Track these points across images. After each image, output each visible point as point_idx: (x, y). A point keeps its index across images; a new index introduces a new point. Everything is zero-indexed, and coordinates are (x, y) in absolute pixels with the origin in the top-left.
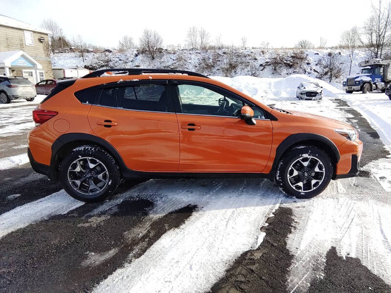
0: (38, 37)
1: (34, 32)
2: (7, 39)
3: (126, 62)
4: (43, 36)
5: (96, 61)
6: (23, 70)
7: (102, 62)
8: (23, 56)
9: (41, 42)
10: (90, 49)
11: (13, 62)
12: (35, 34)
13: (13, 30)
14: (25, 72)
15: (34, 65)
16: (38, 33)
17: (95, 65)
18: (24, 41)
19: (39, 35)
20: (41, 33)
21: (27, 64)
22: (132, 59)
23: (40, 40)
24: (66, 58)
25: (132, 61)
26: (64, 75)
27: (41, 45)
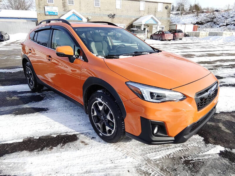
0: (165, 6)
1: (164, 3)
2: (149, 9)
3: (227, 18)
4: (168, 5)
5: (205, 18)
6: (153, 26)
7: (209, 19)
8: (152, 18)
9: (167, 9)
10: (205, 11)
11: (147, 21)
12: (164, 4)
13: (152, 3)
14: (154, 27)
15: (157, 22)
16: (166, 3)
17: (203, 21)
18: (157, 9)
19: (166, 4)
20: (167, 3)
21: (153, 22)
22: (233, 15)
23: (166, 8)
24: (187, 17)
25: (232, 17)
26: (176, 28)
27: (166, 10)
